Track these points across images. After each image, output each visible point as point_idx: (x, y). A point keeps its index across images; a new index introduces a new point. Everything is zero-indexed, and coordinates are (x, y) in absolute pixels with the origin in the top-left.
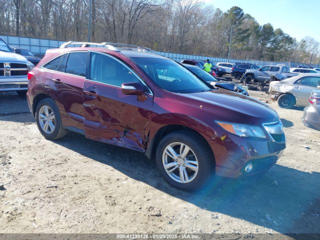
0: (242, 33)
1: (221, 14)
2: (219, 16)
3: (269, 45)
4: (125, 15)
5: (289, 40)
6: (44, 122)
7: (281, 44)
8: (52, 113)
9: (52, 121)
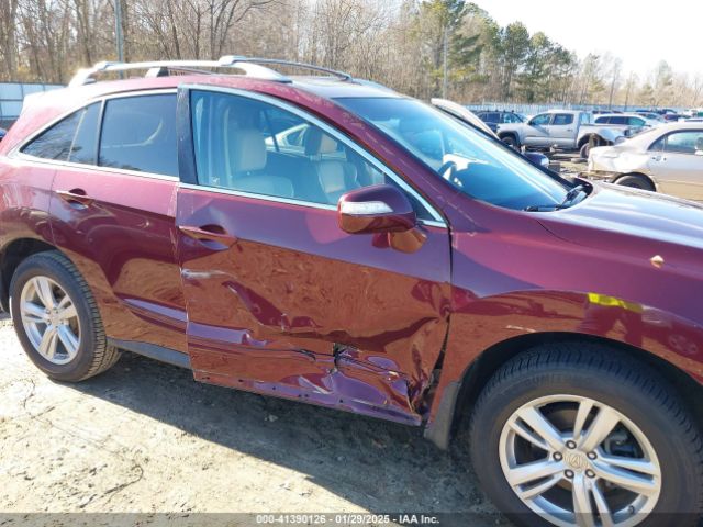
0: (463, 46)
1: (416, 5)
2: (412, 9)
3: (521, 70)
4: (199, 16)
5: (563, 57)
6: (42, 327)
7: (545, 67)
8: (67, 299)
9: (66, 323)
